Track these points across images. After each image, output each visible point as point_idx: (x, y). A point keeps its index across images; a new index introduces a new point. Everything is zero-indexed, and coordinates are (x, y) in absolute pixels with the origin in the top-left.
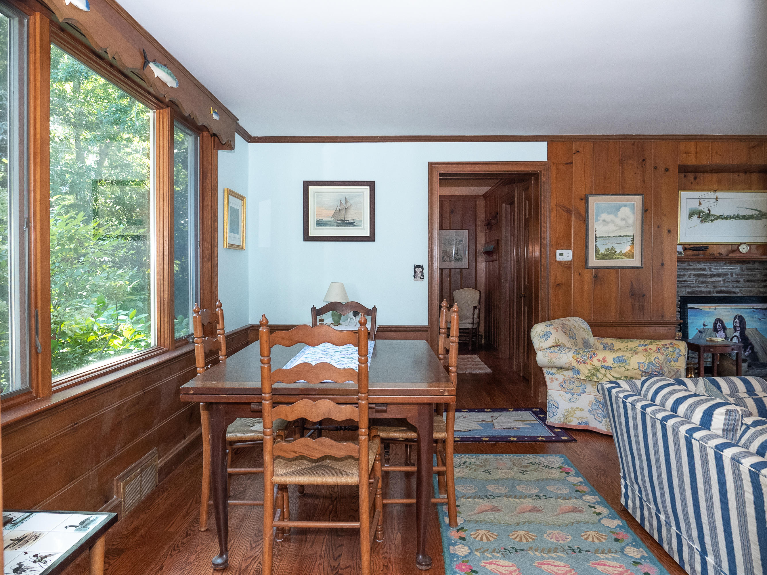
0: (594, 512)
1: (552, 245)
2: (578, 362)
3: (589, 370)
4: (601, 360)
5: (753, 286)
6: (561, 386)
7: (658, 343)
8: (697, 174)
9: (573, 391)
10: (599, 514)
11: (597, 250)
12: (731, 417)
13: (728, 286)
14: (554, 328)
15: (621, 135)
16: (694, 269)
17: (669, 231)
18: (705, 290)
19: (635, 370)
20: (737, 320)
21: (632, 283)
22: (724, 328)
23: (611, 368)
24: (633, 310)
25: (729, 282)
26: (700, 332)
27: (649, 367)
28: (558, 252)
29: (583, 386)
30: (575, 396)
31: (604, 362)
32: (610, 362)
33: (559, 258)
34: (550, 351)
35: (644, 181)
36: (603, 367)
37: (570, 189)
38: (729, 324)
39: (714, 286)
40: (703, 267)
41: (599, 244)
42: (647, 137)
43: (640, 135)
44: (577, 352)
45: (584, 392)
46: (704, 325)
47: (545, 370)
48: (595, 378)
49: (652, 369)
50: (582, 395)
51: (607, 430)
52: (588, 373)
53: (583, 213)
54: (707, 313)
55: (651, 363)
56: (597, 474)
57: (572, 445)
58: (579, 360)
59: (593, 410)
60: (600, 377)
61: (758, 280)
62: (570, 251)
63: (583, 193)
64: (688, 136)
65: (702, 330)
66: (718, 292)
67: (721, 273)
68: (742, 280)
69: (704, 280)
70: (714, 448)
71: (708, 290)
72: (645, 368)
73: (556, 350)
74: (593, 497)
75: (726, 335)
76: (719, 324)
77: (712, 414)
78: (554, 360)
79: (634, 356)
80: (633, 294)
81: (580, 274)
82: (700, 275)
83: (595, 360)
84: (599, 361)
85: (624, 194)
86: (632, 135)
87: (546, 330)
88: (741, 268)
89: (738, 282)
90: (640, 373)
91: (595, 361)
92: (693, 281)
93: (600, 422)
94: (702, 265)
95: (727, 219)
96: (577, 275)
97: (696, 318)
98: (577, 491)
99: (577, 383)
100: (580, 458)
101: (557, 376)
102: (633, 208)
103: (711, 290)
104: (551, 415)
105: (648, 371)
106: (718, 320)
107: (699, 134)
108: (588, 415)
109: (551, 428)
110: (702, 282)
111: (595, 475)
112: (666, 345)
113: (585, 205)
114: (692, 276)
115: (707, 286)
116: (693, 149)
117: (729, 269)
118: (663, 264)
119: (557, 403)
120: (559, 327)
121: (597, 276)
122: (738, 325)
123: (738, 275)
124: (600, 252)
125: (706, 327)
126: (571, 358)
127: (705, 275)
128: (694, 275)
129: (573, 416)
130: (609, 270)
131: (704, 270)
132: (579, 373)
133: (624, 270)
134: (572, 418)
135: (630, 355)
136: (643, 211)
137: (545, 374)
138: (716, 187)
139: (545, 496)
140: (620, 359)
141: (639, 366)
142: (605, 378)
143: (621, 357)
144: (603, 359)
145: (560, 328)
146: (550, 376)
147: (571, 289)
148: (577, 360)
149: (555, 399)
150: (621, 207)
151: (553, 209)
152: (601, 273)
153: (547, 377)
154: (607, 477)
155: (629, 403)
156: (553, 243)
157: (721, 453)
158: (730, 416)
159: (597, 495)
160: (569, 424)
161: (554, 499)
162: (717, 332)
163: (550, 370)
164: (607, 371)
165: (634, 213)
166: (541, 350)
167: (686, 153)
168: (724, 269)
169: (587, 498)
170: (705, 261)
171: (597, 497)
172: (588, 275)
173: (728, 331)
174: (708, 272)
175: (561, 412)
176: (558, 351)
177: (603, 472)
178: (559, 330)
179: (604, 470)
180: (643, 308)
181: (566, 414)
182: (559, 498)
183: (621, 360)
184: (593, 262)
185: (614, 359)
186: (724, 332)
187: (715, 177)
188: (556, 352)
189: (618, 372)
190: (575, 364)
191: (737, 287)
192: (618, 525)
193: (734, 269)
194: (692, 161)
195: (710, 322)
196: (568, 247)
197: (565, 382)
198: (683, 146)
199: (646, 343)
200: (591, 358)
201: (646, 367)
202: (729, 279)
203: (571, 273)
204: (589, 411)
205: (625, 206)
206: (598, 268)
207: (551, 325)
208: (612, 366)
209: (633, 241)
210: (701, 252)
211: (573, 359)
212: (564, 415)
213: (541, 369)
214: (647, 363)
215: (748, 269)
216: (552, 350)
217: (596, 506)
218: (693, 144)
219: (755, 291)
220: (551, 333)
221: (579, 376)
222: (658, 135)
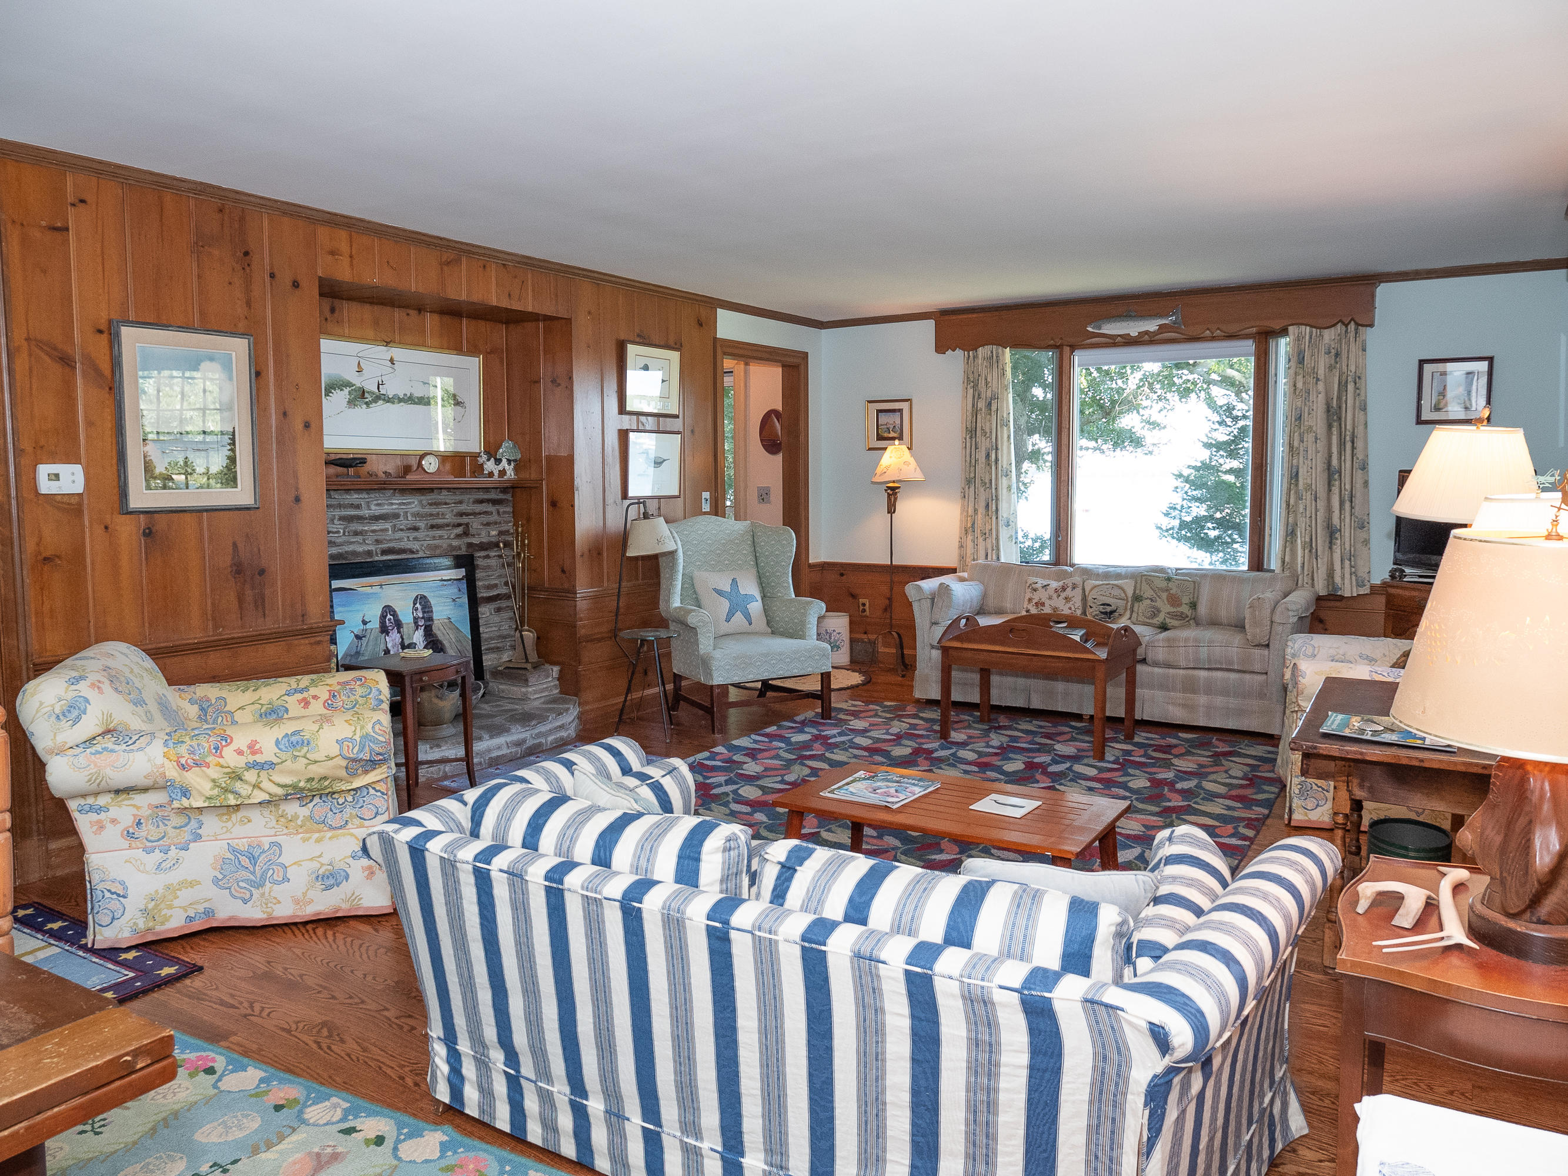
0: (367, 1142)
1: (22, 450)
2: (183, 767)
3: (214, 781)
4: (245, 749)
5: (441, 537)
6: (130, 835)
7: (329, 681)
8: (337, 302)
9: (166, 841)
10: (379, 1140)
11: (148, 467)
12: (732, 853)
13: (400, 540)
14: (93, 686)
15: (195, 183)
16: (340, 506)
17: (307, 426)
18: (361, 550)
19: (332, 758)
20: (418, 605)
21: (235, 545)
22: (399, 625)
23: (272, 765)
24: (241, 607)
25: (402, 530)
26: (358, 637)
27: (364, 746)
28: (44, 470)
29: (193, 824)
30: (173, 852)
31: (254, 753)
32: (269, 752)
33: (46, 486)
34: (93, 750)
35: (249, 304)
36: (250, 766)
37: (67, 298)
38: (406, 617)
39: (377, 541)
40: (356, 502)
41: (151, 449)
42: (253, 199)
43: (237, 192)
44: (173, 738)
45: (197, 837)
46: (365, 623)
47: (72, 805)
48: (231, 796)
49: (371, 750)
50: (192, 845)
51: (265, 916)
52: (212, 789)
53: (105, 367)
54: (368, 596)
55: (365, 737)
56: (318, 1043)
57: (194, 983)
58: (183, 761)
59: (225, 876)
60: (244, 793)
61: (448, 525)
62: (78, 469)
63: (104, 316)
64: (336, 215)
65: (360, 634)
66: (384, 552)
67: (387, 514)
68: (421, 525)
69: (359, 527)
70: (798, 940)
71: (366, 548)
72: (355, 751)
73: (110, 746)
74: (327, 1103)
75: (402, 637)
76: (389, 616)
77: (699, 853)
78: (109, 772)
79: (325, 726)
80: (238, 569)
81: (106, 528)
82: (350, 519)
83: (228, 752)
84: (240, 752)
85: (208, 331)
86: (219, 188)
87: (71, 695)
88: (420, 502)
89: (416, 529)
90: (344, 763)
91: (231, 758)
92: (338, 532)
93: (245, 902)
94: (354, 498)
95: (393, 403)
96: (99, 530)
97: (350, 609)
98: (278, 1108)
99: (176, 820)
100: (245, 1016)
101: (114, 812)
102: (227, 366)
103: (372, 548)
104: (106, 920)
105: (361, 756)
106: (388, 610)
107: (358, 216)
108: (212, 892)
109: (110, 954)
110: (356, 533)
111: (314, 1046)
112: (347, 683)
113: (111, 347)
114: (336, 522)
115: (364, 540)
116: (344, 247)
117: (400, 504)
118: (297, 500)
119: (122, 883)
120: (102, 679)
121: (151, 532)
122: (421, 615)
123: (414, 515)
124: (157, 471)
125: (368, 626)
126: (160, 760)
127: (360, 519)
128: (341, 518)
129: (170, 907)
130: (181, 515)
131: (358, 507)
132: (186, 793)
133: (217, 513)
134: (169, 912)
135: (316, 727)
136: (253, 376)
137: (75, 815)
138: (371, 333)
139: (215, 1164)
140: (294, 739)
141: (341, 749)
142: (256, 792)
143: (294, 734)
144: (251, 747)
145: (107, 682)
146: (93, 817)
147: (85, 567)
148: (178, 762)
149: (113, 875)
150: (202, 361)
151: (18, 349)
152: (161, 522)
153: (83, 823)
154: (342, 1041)
155: (501, 871)
156: (26, 445)
157: (823, 948)
158: (730, 849)
159: (332, 1096)
160: (163, 928)
161: (244, 1161)
162: (388, 634)
163: (90, 800)
164: (263, 774)
165: (231, 379)
166: (60, 751)
167: (332, 253)
168: (392, 504)
169: (313, 1113)
170: (359, 491)
171: (334, 1100)
172: (127, 531)
173: (405, 630)
174: (365, 512)
175: (134, 904)
176: (117, 747)
177: (325, 1032)
178: (106, 687)
179: (324, 1024)
180: (264, 601)
181: (151, 905)
182: (255, 1151)
183: (295, 743)
184: (140, 497)
185: (277, 742)
186: (399, 632)
187: (367, 312)
188: (112, 751)
189: (291, 772)
190: (172, 772)
191: (416, 539)
192: (442, 1144)
193: (409, 503)
194: (344, 273)
195: (373, 613)
196: (71, 458)
197: (139, 823)
198: (323, 233)
199: (302, 685)
200: (216, 749)
201: (357, 748)
202: (402, 523)
203: (83, 526)
204: (216, 881)
205: (211, 359)
206: (156, 512)
207: (82, 678)
208: (275, 760)
209: (234, 444)
210: (351, 471)
211: (167, 762)
212: (145, 911)
213: (61, 804)
214: (357, 738)
215: (431, 504)
216: (98, 748)
217: (357, 1124)
218: (343, 234)
219: (445, 546)
220: (87, 701)
221: (185, 803)
222: (276, 201)
